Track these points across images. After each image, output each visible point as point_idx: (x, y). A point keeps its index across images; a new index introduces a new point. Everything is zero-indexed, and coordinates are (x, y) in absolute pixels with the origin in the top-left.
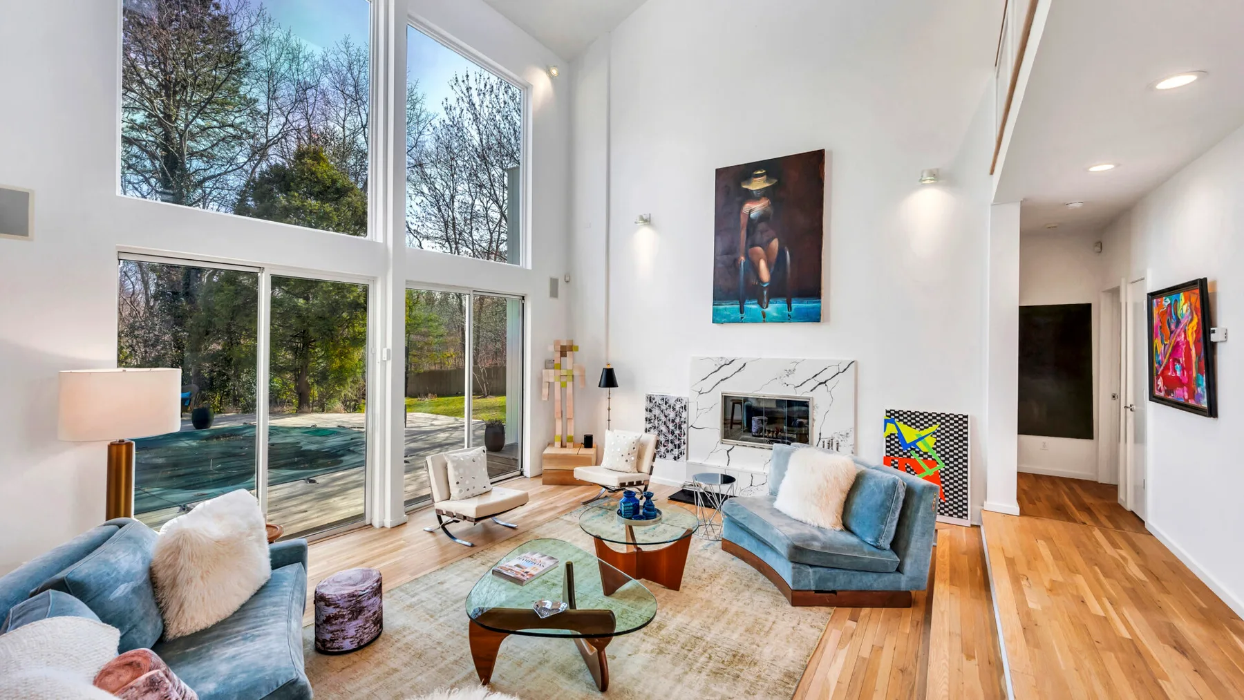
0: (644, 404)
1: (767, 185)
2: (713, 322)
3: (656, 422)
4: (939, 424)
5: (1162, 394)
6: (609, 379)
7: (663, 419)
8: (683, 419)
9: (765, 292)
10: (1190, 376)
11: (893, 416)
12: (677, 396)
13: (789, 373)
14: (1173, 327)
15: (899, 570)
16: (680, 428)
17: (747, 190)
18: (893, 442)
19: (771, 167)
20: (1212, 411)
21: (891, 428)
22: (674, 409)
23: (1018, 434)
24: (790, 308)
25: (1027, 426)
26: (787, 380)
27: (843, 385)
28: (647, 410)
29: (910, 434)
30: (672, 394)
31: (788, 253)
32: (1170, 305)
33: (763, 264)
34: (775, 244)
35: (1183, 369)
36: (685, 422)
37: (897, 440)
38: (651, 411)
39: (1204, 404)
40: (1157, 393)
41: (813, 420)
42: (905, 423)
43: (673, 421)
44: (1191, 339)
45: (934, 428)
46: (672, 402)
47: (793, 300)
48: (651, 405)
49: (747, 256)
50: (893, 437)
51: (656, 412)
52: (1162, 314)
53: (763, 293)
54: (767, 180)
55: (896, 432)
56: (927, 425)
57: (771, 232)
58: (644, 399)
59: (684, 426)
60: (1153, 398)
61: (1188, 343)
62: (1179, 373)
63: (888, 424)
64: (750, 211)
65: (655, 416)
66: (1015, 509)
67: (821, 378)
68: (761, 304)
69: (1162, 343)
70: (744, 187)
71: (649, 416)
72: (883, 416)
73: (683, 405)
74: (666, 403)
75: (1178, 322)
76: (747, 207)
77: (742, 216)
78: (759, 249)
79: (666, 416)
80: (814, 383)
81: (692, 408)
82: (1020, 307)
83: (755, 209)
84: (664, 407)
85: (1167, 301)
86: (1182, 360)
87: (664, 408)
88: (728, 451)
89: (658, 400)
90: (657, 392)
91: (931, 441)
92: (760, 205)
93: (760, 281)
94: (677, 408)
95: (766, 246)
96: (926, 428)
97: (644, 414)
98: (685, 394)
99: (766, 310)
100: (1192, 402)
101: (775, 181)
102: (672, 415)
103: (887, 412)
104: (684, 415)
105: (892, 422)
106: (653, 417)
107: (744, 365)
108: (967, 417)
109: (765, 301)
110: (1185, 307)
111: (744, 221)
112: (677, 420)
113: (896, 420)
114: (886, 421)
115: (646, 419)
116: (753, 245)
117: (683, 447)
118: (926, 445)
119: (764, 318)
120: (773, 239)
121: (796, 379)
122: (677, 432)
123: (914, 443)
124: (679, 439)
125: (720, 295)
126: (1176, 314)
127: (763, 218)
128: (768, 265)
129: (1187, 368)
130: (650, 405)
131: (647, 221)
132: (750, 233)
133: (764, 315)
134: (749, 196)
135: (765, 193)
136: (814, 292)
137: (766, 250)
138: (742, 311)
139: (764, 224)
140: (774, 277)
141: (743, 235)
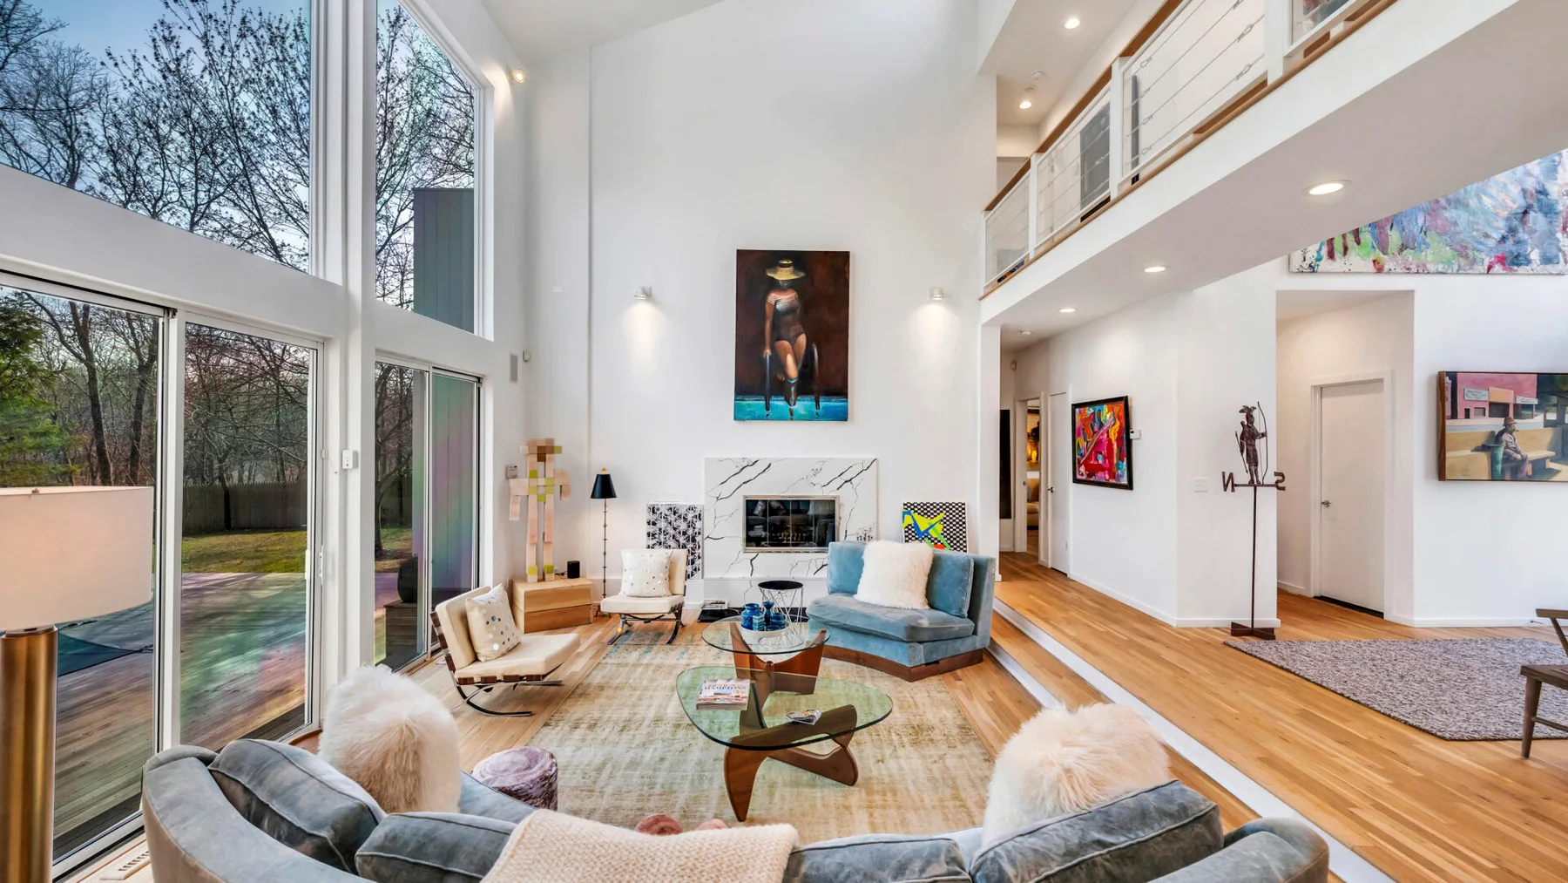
0: (647, 516)
1: (794, 277)
2: (735, 419)
3: (662, 537)
4: (945, 512)
5: (1084, 477)
6: (604, 488)
7: (672, 532)
8: (697, 530)
9: (793, 389)
10: (1111, 463)
11: (910, 508)
12: (691, 503)
13: (816, 472)
14: (1096, 429)
15: (975, 633)
16: (694, 540)
17: (773, 278)
18: (910, 532)
19: (799, 259)
20: (1130, 486)
21: (908, 519)
22: (685, 519)
23: (1001, 518)
24: (818, 406)
26: (814, 480)
27: (866, 482)
28: (649, 523)
29: (923, 523)
30: (682, 502)
31: (815, 350)
32: (1093, 414)
33: (790, 360)
34: (802, 339)
35: (1105, 458)
36: (699, 533)
37: (913, 530)
38: (654, 524)
39: (1124, 481)
40: (1078, 477)
41: (840, 518)
42: (919, 514)
43: (685, 533)
44: (1113, 437)
45: (942, 516)
46: (682, 511)
47: (821, 399)
48: (655, 517)
49: (773, 349)
50: (910, 527)
51: (662, 524)
52: (1084, 421)
53: (790, 392)
54: (794, 273)
55: (912, 522)
56: (935, 514)
57: (799, 327)
58: (645, 509)
59: (698, 538)
60: (1076, 481)
61: (1110, 441)
62: (1100, 461)
63: (906, 516)
64: (777, 302)
65: (660, 529)
67: (846, 477)
68: (787, 400)
69: (1085, 440)
70: (769, 274)
71: (652, 531)
72: (901, 508)
73: (697, 514)
74: (675, 513)
75: (1101, 425)
76: (773, 297)
77: (767, 306)
78: (786, 343)
79: (675, 529)
80: (839, 481)
81: (707, 517)
83: (782, 300)
84: (672, 518)
85: (1090, 411)
86: (1105, 452)
87: (673, 520)
88: (751, 560)
89: (664, 510)
90: (663, 501)
91: (939, 527)
92: (788, 296)
93: (787, 376)
94: (690, 517)
95: (793, 341)
96: (935, 516)
97: (646, 528)
98: (699, 501)
99: (793, 408)
100: (1113, 481)
101: (802, 274)
102: (683, 526)
103: (905, 505)
104: (698, 525)
105: (909, 513)
106: (658, 532)
107: (769, 466)
108: (964, 504)
109: (793, 397)
110: (1108, 416)
111: (769, 310)
112: (690, 532)
113: (912, 511)
114: (904, 513)
115: (648, 534)
116: (779, 339)
117: (698, 562)
118: (936, 531)
120: (799, 335)
121: (822, 478)
122: (690, 545)
123: (927, 531)
124: (692, 554)
125: (742, 390)
126: (1100, 420)
127: (790, 310)
128: (796, 360)
129: (1109, 456)
130: (652, 518)
131: (648, 295)
132: (774, 327)
133: (792, 413)
134: (774, 285)
135: (792, 285)
136: (841, 391)
137: (793, 345)
138: (767, 408)
139: (790, 318)
140: (801, 374)
141: (768, 325)
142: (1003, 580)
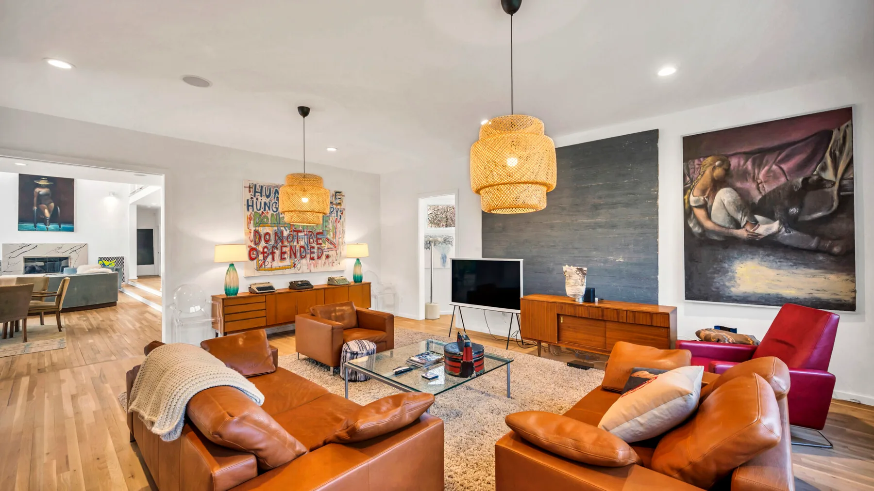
1: (48, 184)
2: (19, 230)
4: (116, 259)
9: (48, 221)
11: (100, 259)
13: (59, 248)
17: (37, 184)
21: (101, 262)
23: (137, 264)
24: (60, 227)
25: (139, 263)
26: (58, 251)
27: (82, 251)
29: (107, 263)
31: (59, 209)
33: (46, 211)
34: (52, 205)
36: (1, 270)
37: (103, 265)
41: (71, 263)
42: (105, 260)
45: (114, 261)
49: (37, 207)
54: (48, 182)
55: (102, 263)
57: (50, 200)
64: (39, 192)
66: (137, 278)
67: (73, 249)
68: (46, 225)
70: (36, 182)
72: (98, 259)
76: (37, 190)
77: (35, 193)
78: (44, 205)
80: (71, 251)
81: (4, 264)
82: (138, 230)
83: (42, 191)
91: (114, 265)
92: (45, 190)
93: (45, 216)
95: (48, 205)
96: (112, 261)
99: (48, 227)
101: (52, 183)
105: (101, 260)
107: (36, 246)
108: (123, 257)
109: (48, 223)
113: (103, 260)
116: (41, 204)
119: (48, 230)
120: (51, 203)
121: (62, 251)
123: (108, 266)
125: (22, 220)
127: (46, 195)
128: (49, 211)
132: (38, 200)
133: (47, 229)
134: (38, 186)
135: (47, 186)
136: (72, 222)
137: (48, 207)
138: (35, 226)
139: (46, 197)
140: (52, 216)
141: (35, 199)
142: (138, 278)
